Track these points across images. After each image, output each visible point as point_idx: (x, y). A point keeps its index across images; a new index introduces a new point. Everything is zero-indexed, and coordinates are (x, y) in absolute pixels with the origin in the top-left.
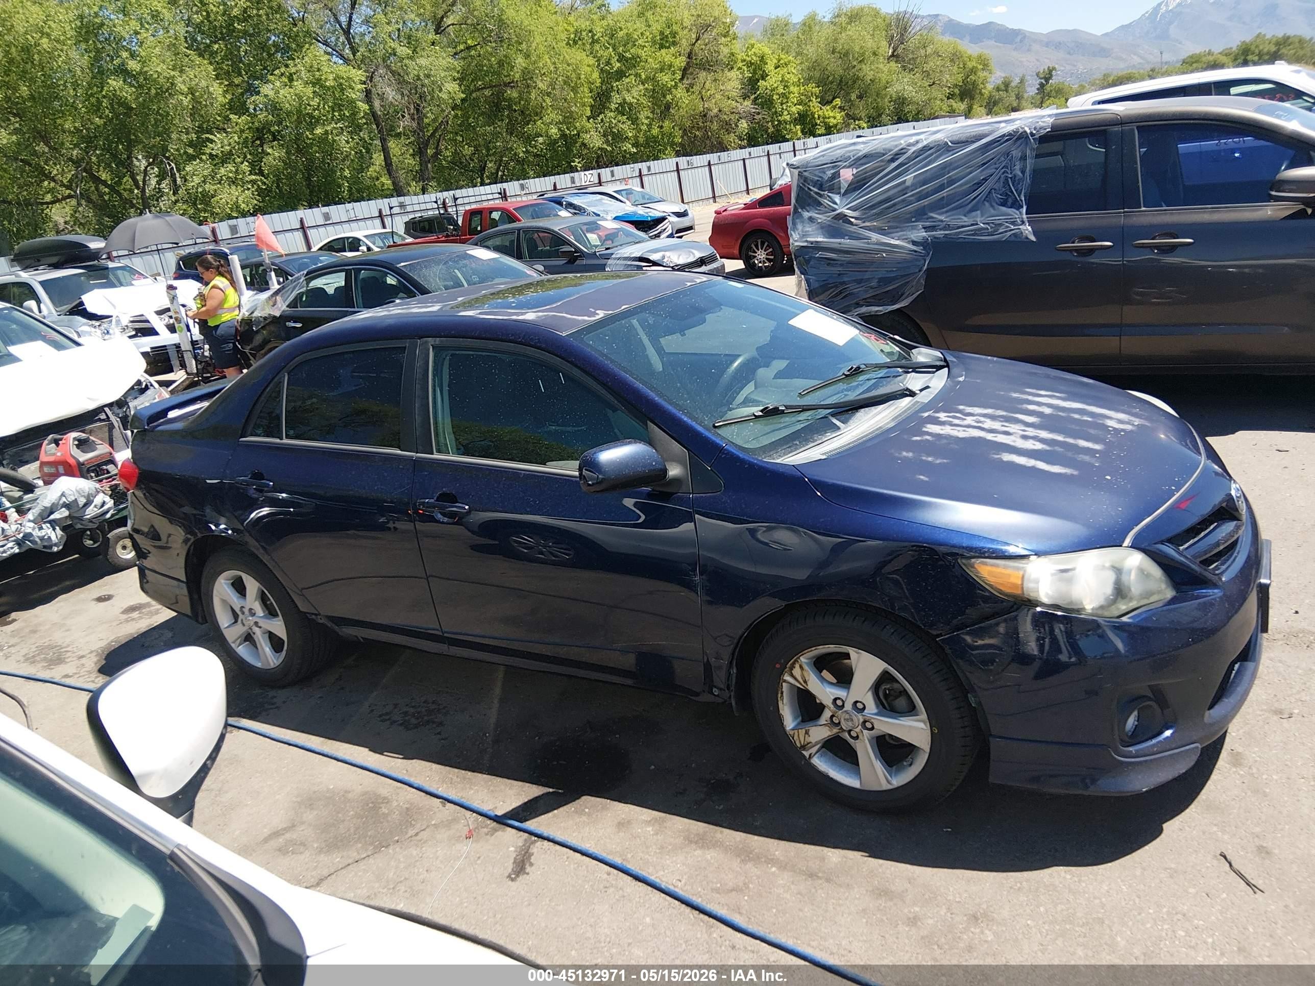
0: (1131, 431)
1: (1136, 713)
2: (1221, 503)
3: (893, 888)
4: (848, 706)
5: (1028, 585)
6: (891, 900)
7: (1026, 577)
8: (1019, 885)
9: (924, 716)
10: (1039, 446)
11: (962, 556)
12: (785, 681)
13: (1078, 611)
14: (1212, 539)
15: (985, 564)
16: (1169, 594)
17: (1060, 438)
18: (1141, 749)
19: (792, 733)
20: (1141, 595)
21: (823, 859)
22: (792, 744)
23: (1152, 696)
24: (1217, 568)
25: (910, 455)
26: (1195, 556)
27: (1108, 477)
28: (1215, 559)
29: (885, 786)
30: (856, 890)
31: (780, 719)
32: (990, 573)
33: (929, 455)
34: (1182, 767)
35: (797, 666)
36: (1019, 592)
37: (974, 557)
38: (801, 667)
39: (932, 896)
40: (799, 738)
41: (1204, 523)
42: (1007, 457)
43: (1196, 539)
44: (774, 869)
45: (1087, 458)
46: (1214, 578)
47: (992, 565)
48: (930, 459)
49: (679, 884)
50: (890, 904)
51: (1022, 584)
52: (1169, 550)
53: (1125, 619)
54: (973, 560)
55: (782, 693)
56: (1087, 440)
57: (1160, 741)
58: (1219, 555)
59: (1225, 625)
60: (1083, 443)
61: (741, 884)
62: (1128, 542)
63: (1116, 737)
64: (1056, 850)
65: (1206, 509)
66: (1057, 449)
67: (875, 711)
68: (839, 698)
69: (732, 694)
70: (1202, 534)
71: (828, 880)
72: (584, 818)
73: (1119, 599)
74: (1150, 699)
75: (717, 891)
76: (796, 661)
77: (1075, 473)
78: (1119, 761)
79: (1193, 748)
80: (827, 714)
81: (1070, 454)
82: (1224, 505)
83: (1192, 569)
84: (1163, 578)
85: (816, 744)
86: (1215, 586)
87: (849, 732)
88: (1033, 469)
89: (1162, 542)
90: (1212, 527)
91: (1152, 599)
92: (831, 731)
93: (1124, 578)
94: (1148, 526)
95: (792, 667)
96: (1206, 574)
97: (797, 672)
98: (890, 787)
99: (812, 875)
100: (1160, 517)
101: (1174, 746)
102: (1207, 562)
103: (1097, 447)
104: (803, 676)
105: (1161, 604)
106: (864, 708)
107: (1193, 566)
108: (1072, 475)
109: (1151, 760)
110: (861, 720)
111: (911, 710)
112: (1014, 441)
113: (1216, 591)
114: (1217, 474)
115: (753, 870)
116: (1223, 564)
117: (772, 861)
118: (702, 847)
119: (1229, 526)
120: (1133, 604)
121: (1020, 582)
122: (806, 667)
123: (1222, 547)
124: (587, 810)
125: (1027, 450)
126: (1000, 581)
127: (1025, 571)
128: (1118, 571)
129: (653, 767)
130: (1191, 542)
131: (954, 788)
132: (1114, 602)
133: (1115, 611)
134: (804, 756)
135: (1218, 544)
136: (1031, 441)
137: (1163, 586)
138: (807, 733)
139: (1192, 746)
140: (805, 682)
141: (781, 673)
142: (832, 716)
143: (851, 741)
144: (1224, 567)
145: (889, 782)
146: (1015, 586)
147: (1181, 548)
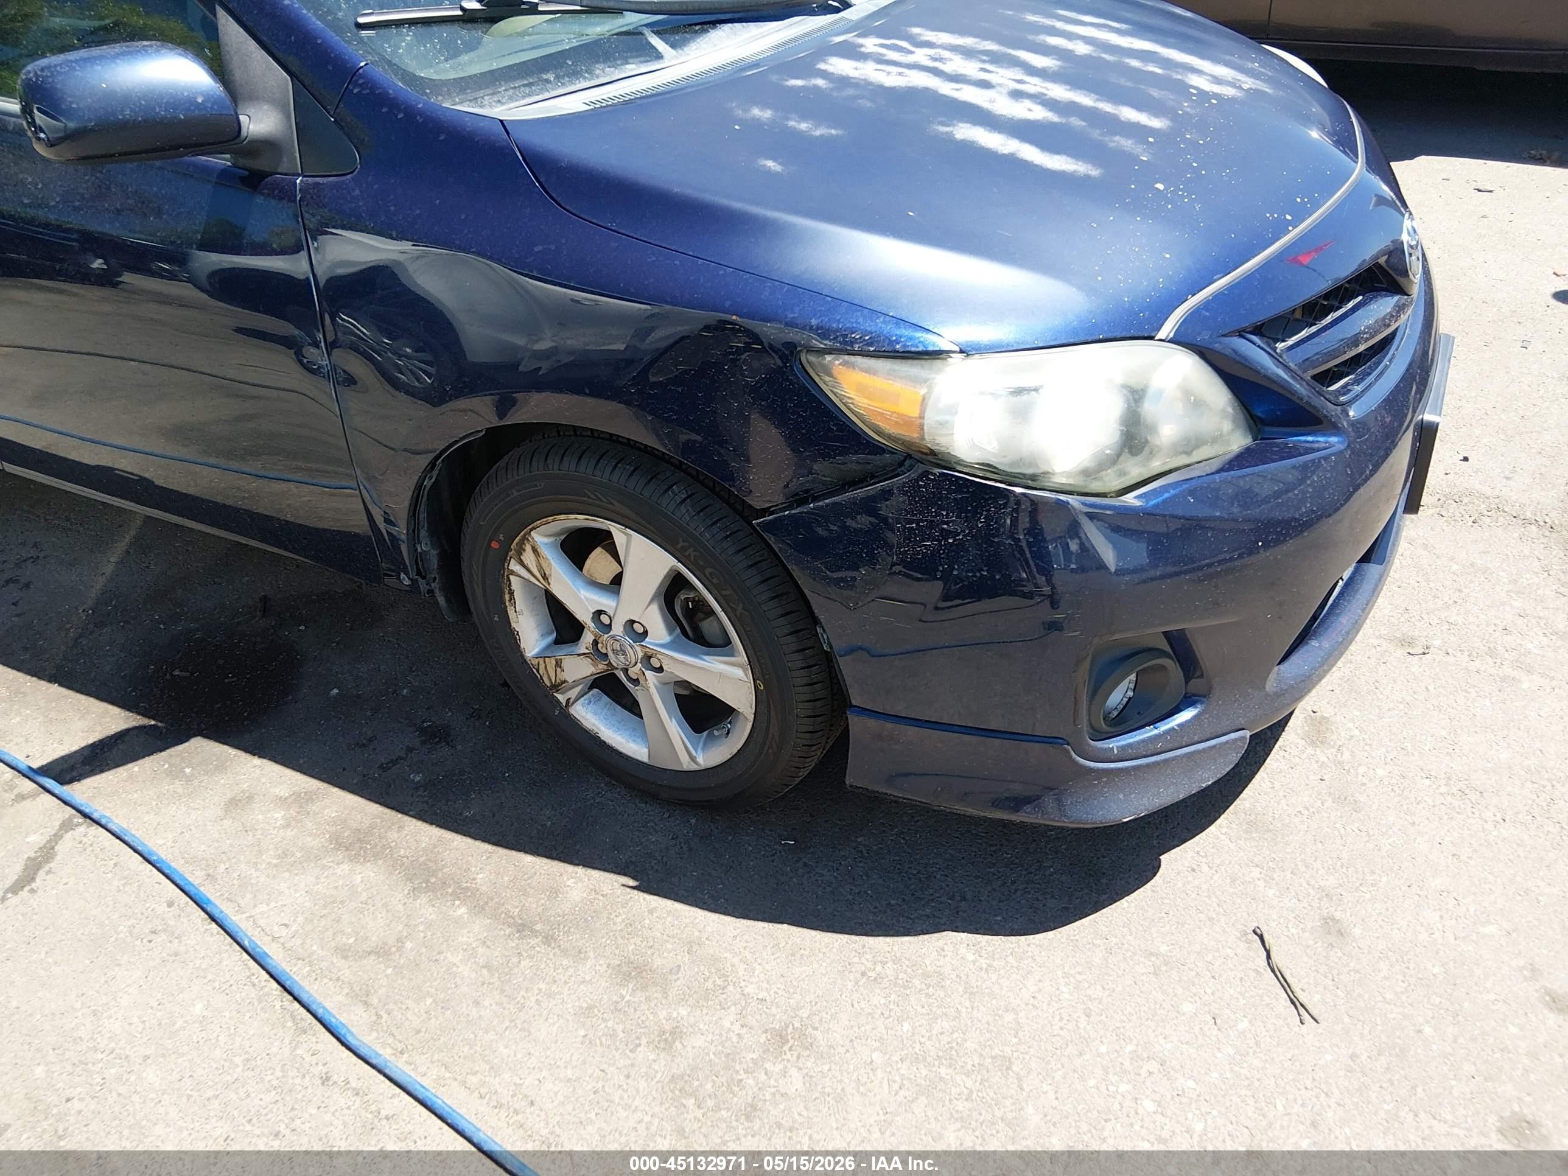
0: (1232, 100)
1: (1133, 677)
2: (1377, 257)
3: (658, 962)
4: (618, 629)
5: (931, 419)
6: (644, 988)
7: (930, 403)
8: (879, 968)
9: (743, 658)
10: (1039, 113)
11: (810, 350)
12: (512, 573)
13: (1032, 480)
14: (1347, 329)
15: (852, 366)
16: (1238, 441)
17: (1086, 100)
18: (1130, 745)
19: (535, 662)
20: (1174, 445)
21: (555, 892)
22: (537, 681)
23: (1168, 649)
24: (1345, 390)
25: (766, 114)
26: (1306, 363)
27: (1160, 186)
28: (1343, 369)
29: (686, 765)
30: (589, 963)
31: (512, 638)
32: (861, 389)
33: (803, 117)
34: (1207, 777)
35: (528, 548)
36: (915, 435)
37: (830, 352)
38: (535, 550)
39: (719, 982)
40: (548, 673)
41: (1338, 295)
42: (965, 132)
43: (1314, 329)
44: (463, 910)
45: (1127, 144)
46: (1333, 410)
47: (867, 371)
48: (804, 126)
49: (284, 932)
50: (641, 996)
51: (922, 417)
52: (1254, 351)
53: (1131, 499)
54: (828, 358)
55: (511, 593)
56: (1139, 107)
57: (1173, 729)
58: (1356, 362)
59: (1337, 510)
60: (1129, 114)
61: (391, 941)
62: (1167, 329)
63: (1084, 725)
64: (964, 899)
65: (1345, 268)
66: (1076, 122)
67: (666, 638)
68: (605, 613)
69: (435, 585)
70: (1329, 319)
71: (548, 939)
72: (178, 786)
73: (1126, 454)
74: (1162, 653)
75: (344, 952)
76: (524, 539)
77: (1094, 172)
78: (1082, 766)
79: (1236, 740)
80: (587, 638)
81: (1096, 134)
82: (1382, 260)
83: (1294, 393)
84: (1230, 410)
85: (576, 683)
86: (1333, 428)
87: (626, 671)
88: (1012, 161)
89: (1241, 333)
90: (1350, 305)
91: (1196, 456)
92: (595, 665)
93: (1149, 409)
94: (1217, 297)
95: (520, 551)
96: (1319, 402)
97: (528, 557)
98: (694, 767)
99: (523, 928)
100: (1249, 277)
101: (1196, 738)
102: (1327, 377)
103: (1156, 123)
104: (540, 568)
105: (1215, 465)
106: (645, 633)
107: (1297, 386)
108: (1087, 177)
109: (1148, 765)
110: (640, 654)
111: (719, 645)
112: (992, 101)
113: (1333, 439)
114: (1381, 200)
115: (426, 909)
116: (1357, 382)
117: (464, 893)
118: (354, 859)
119: (1384, 305)
120: (1157, 465)
121: (915, 413)
122: (545, 551)
123: (1362, 348)
124: (188, 770)
125: (1011, 120)
126: (876, 405)
127: (930, 388)
128: (1136, 395)
129: (336, 691)
130: (1304, 333)
131: (798, 780)
132: (1113, 460)
133: (1111, 481)
134: (558, 701)
135: (1355, 341)
136: (1027, 103)
137: (1227, 426)
138: (558, 664)
139: (1233, 736)
140: (545, 577)
141: (504, 559)
142: (595, 643)
143: (629, 686)
144: (1358, 389)
145: (693, 759)
146: (908, 422)
147: (1280, 346)
